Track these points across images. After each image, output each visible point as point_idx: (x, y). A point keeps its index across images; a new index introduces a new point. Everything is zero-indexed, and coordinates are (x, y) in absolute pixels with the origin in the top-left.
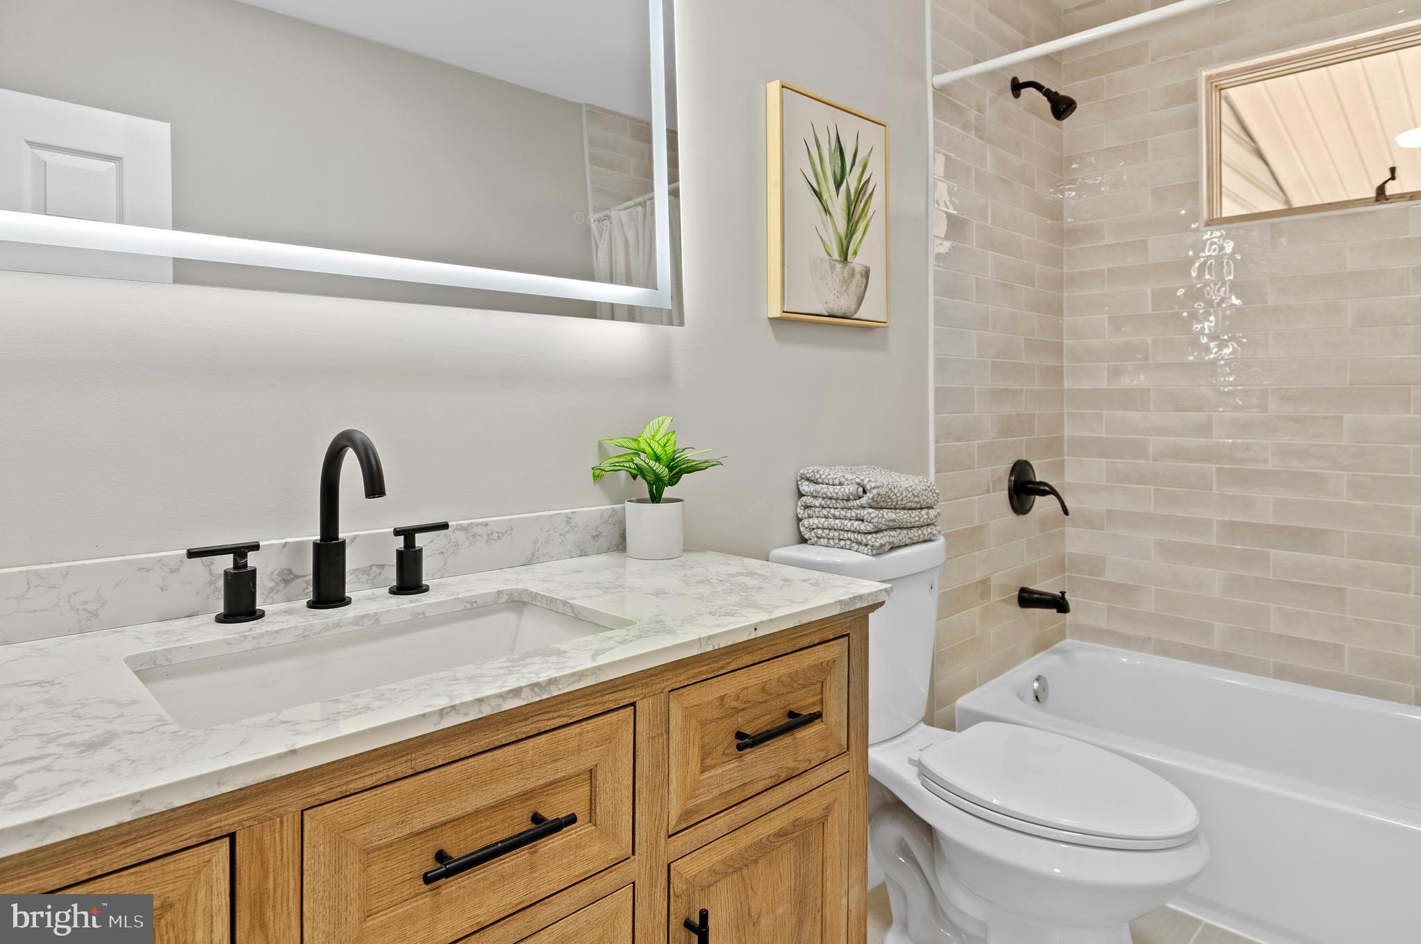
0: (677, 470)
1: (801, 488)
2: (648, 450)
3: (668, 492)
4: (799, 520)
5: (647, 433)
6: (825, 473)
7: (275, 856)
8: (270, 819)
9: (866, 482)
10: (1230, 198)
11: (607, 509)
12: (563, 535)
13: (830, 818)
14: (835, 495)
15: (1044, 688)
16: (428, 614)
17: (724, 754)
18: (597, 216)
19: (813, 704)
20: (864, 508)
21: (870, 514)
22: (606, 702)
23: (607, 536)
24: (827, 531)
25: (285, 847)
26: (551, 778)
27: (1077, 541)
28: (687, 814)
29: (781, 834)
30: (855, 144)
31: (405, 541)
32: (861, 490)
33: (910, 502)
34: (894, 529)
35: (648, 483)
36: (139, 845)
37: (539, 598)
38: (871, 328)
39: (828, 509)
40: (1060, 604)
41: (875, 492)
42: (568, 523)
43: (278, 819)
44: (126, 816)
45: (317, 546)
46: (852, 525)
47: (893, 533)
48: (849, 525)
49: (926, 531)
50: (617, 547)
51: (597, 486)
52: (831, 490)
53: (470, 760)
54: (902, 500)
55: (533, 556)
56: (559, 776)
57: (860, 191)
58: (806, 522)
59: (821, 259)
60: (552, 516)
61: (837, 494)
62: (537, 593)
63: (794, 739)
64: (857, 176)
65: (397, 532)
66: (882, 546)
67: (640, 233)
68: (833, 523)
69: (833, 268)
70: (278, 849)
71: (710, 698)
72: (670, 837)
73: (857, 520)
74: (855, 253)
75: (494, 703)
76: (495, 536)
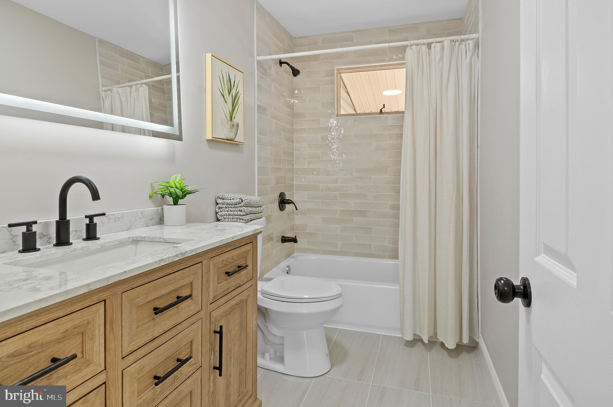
0: (185, 193)
1: (217, 201)
2: (174, 186)
3: (180, 201)
4: (217, 213)
5: (172, 179)
6: (226, 195)
7: (116, 307)
8: (114, 295)
9: (243, 198)
10: (342, 109)
11: (155, 209)
12: (140, 219)
13: (248, 299)
14: (231, 203)
15: (290, 270)
16: (106, 246)
17: (223, 279)
18: (104, 89)
19: (244, 263)
20: (242, 207)
21: (244, 209)
22: (195, 261)
23: (155, 219)
24: (228, 216)
25: (118, 304)
26: (182, 285)
27: (298, 220)
28: (214, 297)
29: (237, 304)
30: (234, 79)
31: (90, 220)
32: (241, 200)
33: (256, 204)
34: (251, 214)
35: (173, 198)
36: (82, 303)
37: (146, 238)
38: (238, 145)
39: (228, 208)
40: (294, 240)
41: (246, 201)
42: (142, 214)
43: (116, 296)
44: (86, 290)
45: (58, 223)
46: (238, 213)
47: (251, 215)
48: (236, 213)
49: (260, 214)
50: (159, 223)
51: (150, 200)
52: (230, 201)
53: (163, 278)
54: (253, 204)
55: (130, 227)
56: (184, 284)
57: (236, 96)
58: (220, 213)
59: (224, 119)
60: (136, 211)
61: (232, 202)
62: (145, 236)
63: (240, 274)
64: (235, 90)
65: (86, 217)
66: (248, 219)
67: (129, 98)
68: (230, 213)
69: (227, 122)
70: (116, 305)
71: (220, 261)
72: (210, 304)
73: (239, 211)
74: (234, 118)
75: (172, 258)
76: (117, 219)
